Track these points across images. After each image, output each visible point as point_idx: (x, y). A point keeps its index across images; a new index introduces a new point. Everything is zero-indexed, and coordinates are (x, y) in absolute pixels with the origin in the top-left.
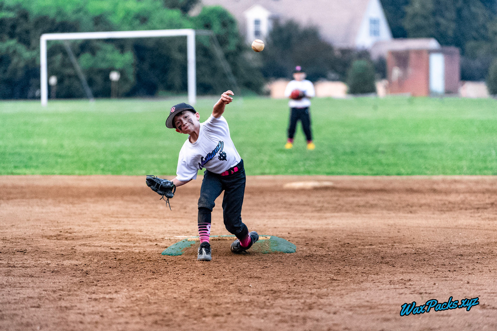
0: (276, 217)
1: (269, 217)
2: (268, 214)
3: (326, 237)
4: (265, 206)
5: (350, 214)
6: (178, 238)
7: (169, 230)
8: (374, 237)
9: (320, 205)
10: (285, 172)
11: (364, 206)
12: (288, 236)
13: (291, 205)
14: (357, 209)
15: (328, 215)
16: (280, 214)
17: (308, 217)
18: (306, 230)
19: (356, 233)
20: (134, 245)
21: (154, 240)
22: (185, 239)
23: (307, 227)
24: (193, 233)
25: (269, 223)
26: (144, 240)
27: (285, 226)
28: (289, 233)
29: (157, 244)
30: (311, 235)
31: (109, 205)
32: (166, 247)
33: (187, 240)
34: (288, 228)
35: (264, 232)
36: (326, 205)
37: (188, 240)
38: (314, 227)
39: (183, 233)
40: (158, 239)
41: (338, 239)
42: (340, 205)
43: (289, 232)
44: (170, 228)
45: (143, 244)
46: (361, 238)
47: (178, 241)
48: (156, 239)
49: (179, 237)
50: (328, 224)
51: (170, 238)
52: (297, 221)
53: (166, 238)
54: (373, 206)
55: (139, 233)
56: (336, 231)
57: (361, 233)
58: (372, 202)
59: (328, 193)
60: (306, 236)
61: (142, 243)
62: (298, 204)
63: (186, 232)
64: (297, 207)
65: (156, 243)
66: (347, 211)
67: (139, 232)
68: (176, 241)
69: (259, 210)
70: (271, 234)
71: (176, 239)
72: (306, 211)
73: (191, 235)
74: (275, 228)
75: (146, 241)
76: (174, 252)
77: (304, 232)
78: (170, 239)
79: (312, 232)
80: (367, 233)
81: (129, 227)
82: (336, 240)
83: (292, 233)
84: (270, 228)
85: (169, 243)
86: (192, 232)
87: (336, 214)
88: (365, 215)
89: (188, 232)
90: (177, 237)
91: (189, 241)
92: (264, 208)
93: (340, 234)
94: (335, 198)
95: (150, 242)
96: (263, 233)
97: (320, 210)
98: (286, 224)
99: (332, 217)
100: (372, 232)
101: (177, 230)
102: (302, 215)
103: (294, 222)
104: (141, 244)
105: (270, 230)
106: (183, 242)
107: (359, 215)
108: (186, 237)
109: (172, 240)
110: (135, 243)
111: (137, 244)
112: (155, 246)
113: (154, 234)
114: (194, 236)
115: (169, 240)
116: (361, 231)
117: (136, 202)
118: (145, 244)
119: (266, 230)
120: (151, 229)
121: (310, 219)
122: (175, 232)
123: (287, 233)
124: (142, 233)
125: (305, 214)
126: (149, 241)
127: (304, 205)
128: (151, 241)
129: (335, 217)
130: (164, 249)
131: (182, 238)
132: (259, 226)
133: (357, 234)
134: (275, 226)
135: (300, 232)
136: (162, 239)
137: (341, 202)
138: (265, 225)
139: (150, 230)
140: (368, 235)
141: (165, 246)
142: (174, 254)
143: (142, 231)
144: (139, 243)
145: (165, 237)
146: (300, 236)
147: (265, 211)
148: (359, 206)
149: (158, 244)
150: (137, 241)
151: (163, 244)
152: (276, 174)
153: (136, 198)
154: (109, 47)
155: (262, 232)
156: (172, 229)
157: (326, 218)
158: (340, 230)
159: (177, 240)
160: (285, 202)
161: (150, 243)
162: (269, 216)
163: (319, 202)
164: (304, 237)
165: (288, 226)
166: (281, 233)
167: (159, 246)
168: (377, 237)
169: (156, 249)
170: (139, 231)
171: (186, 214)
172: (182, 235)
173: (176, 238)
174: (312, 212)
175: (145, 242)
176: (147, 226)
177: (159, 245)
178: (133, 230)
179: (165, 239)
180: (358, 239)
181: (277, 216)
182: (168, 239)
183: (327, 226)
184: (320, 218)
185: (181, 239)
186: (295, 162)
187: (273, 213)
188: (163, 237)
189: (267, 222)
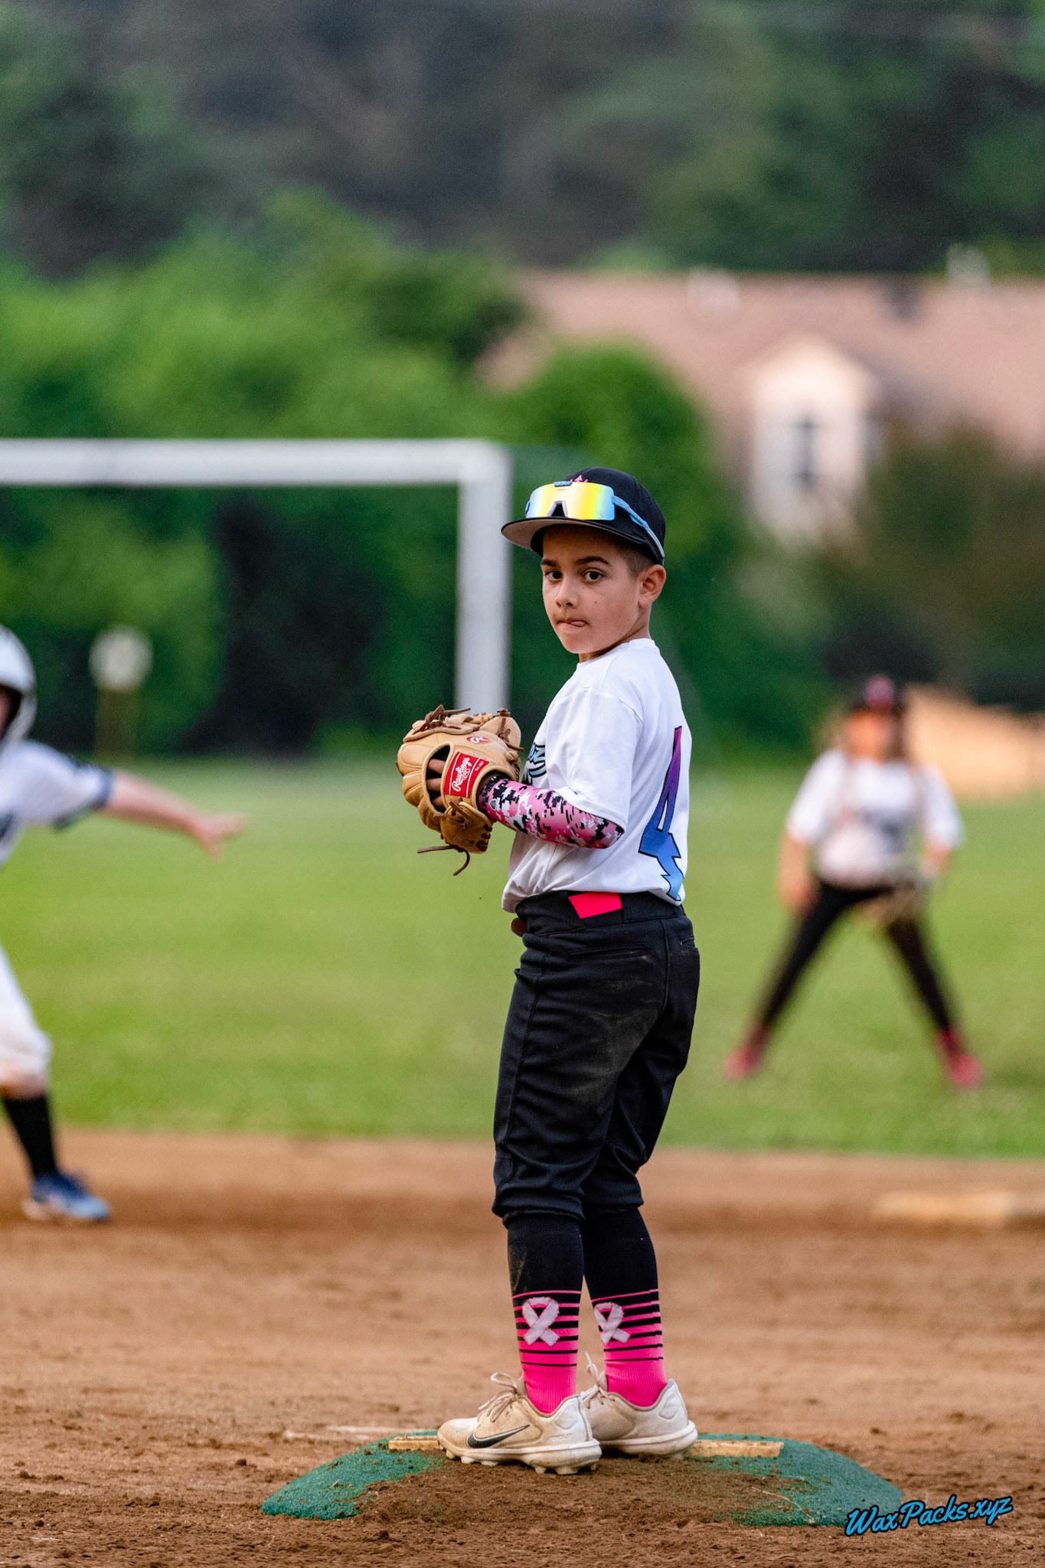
0: (823, 1353)
1: (791, 1352)
2: (782, 1335)
4: (779, 1296)
6: (348, 1433)
7: (306, 1393)
9: (1036, 1302)
10: (893, 1143)
12: (871, 1442)
16: (844, 1337)
17: (977, 1356)
18: (958, 1418)
20: (136, 1461)
21: (230, 1443)
22: (376, 1440)
23: (967, 1402)
24: (420, 1412)
25: (787, 1376)
26: (187, 1440)
27: (861, 1396)
28: (876, 1431)
29: (243, 1463)
30: (981, 1446)
32: (287, 1477)
33: (383, 1446)
34: (873, 1405)
35: (756, 1420)
37: (392, 1447)
38: (996, 1407)
39: (371, 1412)
40: (250, 1439)
43: (875, 1426)
44: (312, 1387)
45: (177, 1458)
47: (342, 1449)
48: (242, 1438)
49: (352, 1429)
52: (920, 1375)
53: (289, 1434)
55: (165, 1406)
60: (954, 1445)
61: (175, 1453)
63: (384, 1407)
65: (238, 1457)
68: (336, 1448)
70: (791, 1428)
71: (337, 1438)
72: (967, 1329)
73: (412, 1421)
74: (813, 1402)
75: (193, 1446)
76: (318, 1500)
77: (948, 1428)
78: (306, 1440)
79: (988, 1427)
81: (119, 1375)
83: (892, 1432)
84: (785, 1404)
85: (303, 1459)
86: (414, 1408)
89: (396, 1409)
90: (343, 1429)
91: (394, 1451)
92: (769, 1307)
95: (210, 1451)
96: (754, 1426)
97: (1036, 1325)
101: (344, 1399)
102: (948, 1349)
103: (908, 1382)
104: (171, 1458)
105: (785, 1410)
106: (369, 1453)
108: (384, 1430)
109: (318, 1442)
110: (137, 1455)
111: (149, 1458)
112: (236, 1472)
114: (421, 1431)
115: (303, 1445)
118: (188, 1460)
119: (766, 1414)
120: (223, 1386)
121: (986, 1366)
122: (338, 1407)
123: (867, 1433)
125: (959, 1344)
126: (206, 1446)
128: (215, 1444)
130: (274, 1485)
131: (368, 1434)
134: (815, 1394)
135: (927, 1427)
136: (272, 1435)
138: (765, 1389)
139: (216, 1391)
141: (285, 1471)
142: (321, 1511)
144: (160, 1456)
145: (284, 1428)
146: (928, 1444)
147: (773, 1324)
149: (251, 1459)
150: (151, 1443)
151: (275, 1461)
152: (846, 1146)
155: (748, 1420)
156: (323, 1392)
159: (338, 1445)
160: (875, 1283)
161: (211, 1456)
162: (791, 1347)
164: (945, 1453)
165: (874, 1396)
166: (834, 1429)
167: (252, 1470)
169: (237, 1484)
171: (399, 1323)
172: (366, 1423)
173: (339, 1433)
174: (998, 1332)
175: (189, 1450)
176: (204, 1371)
177: (254, 1466)
178: (135, 1388)
179: (286, 1441)
181: (826, 1346)
182: (297, 1439)
185: (364, 1438)
187: (813, 1335)
188: (275, 1430)
189: (780, 1372)
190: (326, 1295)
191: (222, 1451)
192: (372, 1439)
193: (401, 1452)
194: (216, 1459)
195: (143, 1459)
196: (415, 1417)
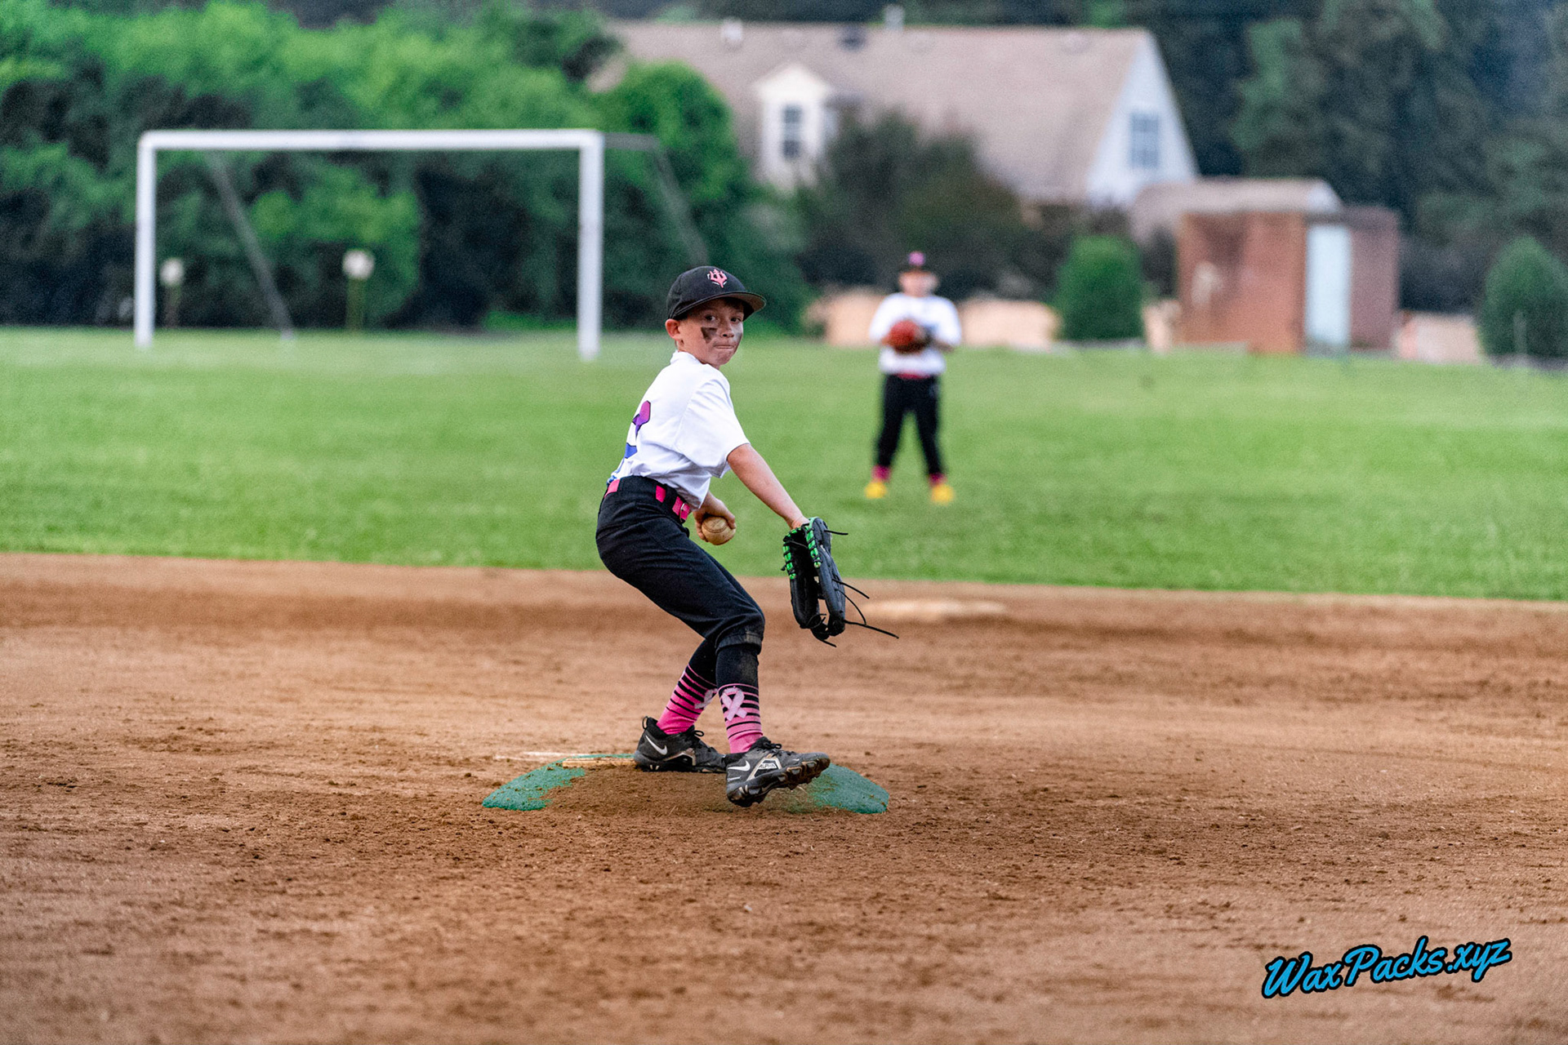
0: (830, 704)
1: (811, 704)
2: (805, 693)
3: (980, 767)
4: (799, 669)
5: (1055, 701)
6: (534, 756)
7: (507, 732)
8: (1123, 772)
9: (962, 671)
11: (1094, 679)
12: (866, 761)
13: (877, 668)
14: (1074, 686)
15: (987, 701)
16: (842, 694)
17: (928, 706)
18: (920, 745)
19: (1072, 758)
20: (401, 774)
21: (460, 763)
22: (555, 761)
23: (924, 736)
24: (579, 743)
25: (809, 719)
26: (433, 761)
27: (856, 731)
28: (868, 754)
29: (469, 775)
30: (936, 762)
31: (331, 653)
32: (498, 784)
33: (559, 765)
34: (865, 737)
36: (981, 672)
37: (564, 765)
38: (943, 738)
39: (549, 743)
40: (472, 760)
41: (1014, 776)
42: (1023, 673)
43: (868, 750)
44: (510, 727)
45: (427, 772)
46: (1084, 775)
47: (532, 767)
48: (467, 759)
49: (537, 754)
50: (986, 730)
51: (511, 758)
52: (893, 718)
53: (498, 757)
54: (1121, 680)
55: (417, 740)
56: (1010, 751)
57: (1085, 758)
58: (1120, 668)
59: (991, 636)
60: (918, 763)
61: (425, 769)
62: (898, 666)
63: (557, 740)
64: (894, 676)
65: (466, 771)
66: (1045, 691)
67: (417, 736)
68: (527, 766)
69: (782, 681)
71: (527, 760)
72: (920, 689)
73: (575, 750)
74: (828, 735)
75: (438, 764)
76: (518, 799)
77: (913, 751)
78: (508, 761)
79: (939, 751)
80: (1105, 759)
81: (388, 721)
82: (1010, 778)
83: (878, 755)
84: (810, 736)
85: (508, 773)
86: (576, 740)
87: (1011, 701)
88: (1095, 705)
89: (564, 741)
90: (530, 753)
91: (565, 768)
92: (794, 676)
93: (1022, 760)
94: (1010, 653)
95: (448, 767)
97: (964, 686)
98: (861, 726)
99: (999, 708)
100: (1120, 759)
101: (530, 735)
102: (910, 701)
103: (885, 722)
104: (423, 772)
105: (810, 741)
106: (549, 769)
107: (1080, 705)
108: (558, 754)
109: (516, 762)
110: (402, 770)
111: (410, 773)
112: (465, 781)
113: (463, 744)
114: (582, 754)
115: (506, 764)
116: (1085, 752)
117: (410, 644)
118: (435, 774)
119: (798, 743)
120: (454, 727)
121: (934, 713)
122: (527, 739)
123: (863, 754)
124: (426, 738)
125: (916, 699)
126: (445, 764)
127: (917, 670)
128: (451, 763)
129: (1010, 708)
130: (489, 789)
131: (547, 757)
132: (779, 731)
133: (1071, 762)
134: (828, 731)
135: (901, 752)
136: (487, 758)
137: (1028, 666)
138: (795, 728)
139: (450, 730)
140: (1106, 767)
141: (495, 780)
142: (522, 807)
143: (425, 732)
144: (416, 771)
145: (494, 753)
146: (901, 762)
147: (797, 686)
148: (1081, 679)
149: (474, 773)
150: (411, 763)
151: (489, 774)
153: (410, 633)
154: (344, 176)
156: (518, 731)
157: (980, 712)
158: (1021, 749)
159: (529, 764)
160: (859, 661)
161: (447, 770)
162: (810, 701)
163: (961, 662)
164: (913, 767)
165: (866, 731)
166: (843, 753)
167: (475, 780)
168: (1132, 773)
169: (466, 789)
170: (416, 733)
171: (561, 687)
172: (546, 749)
173: (528, 756)
174: (940, 691)
175: (435, 767)
176: (440, 718)
177: (476, 777)
178: (399, 728)
179: (496, 761)
180: (1074, 778)
181: (832, 700)
182: (502, 760)
183: (985, 736)
184: (964, 712)
185: (542, 760)
186: (893, 539)
187: (823, 693)
188: (488, 754)
189: (803, 717)
190: (513, 669)
191: (456, 768)
192: (550, 760)
193: (571, 768)
194: (452, 773)
195: (406, 773)
196: (576, 746)
